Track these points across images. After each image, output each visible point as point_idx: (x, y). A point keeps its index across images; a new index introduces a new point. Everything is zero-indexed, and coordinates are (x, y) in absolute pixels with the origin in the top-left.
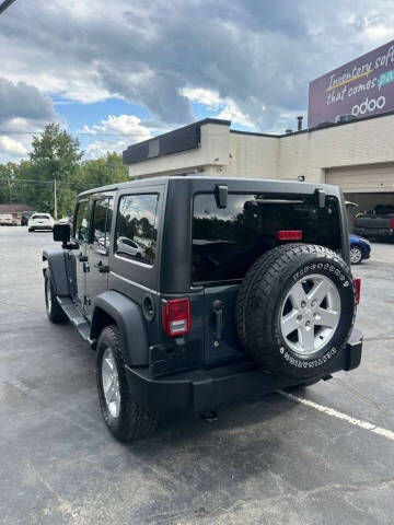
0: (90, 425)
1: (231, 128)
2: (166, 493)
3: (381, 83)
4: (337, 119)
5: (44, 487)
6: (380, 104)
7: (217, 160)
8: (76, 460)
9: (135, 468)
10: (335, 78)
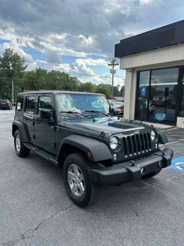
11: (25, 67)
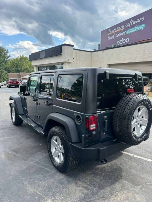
0: (47, 167)
1: (74, 48)
2: (87, 192)
3: (127, 33)
4: (113, 46)
5: (37, 194)
6: (127, 41)
7: (69, 60)
8: (46, 182)
9: (71, 183)
10: (111, 30)
11: (9, 57)
